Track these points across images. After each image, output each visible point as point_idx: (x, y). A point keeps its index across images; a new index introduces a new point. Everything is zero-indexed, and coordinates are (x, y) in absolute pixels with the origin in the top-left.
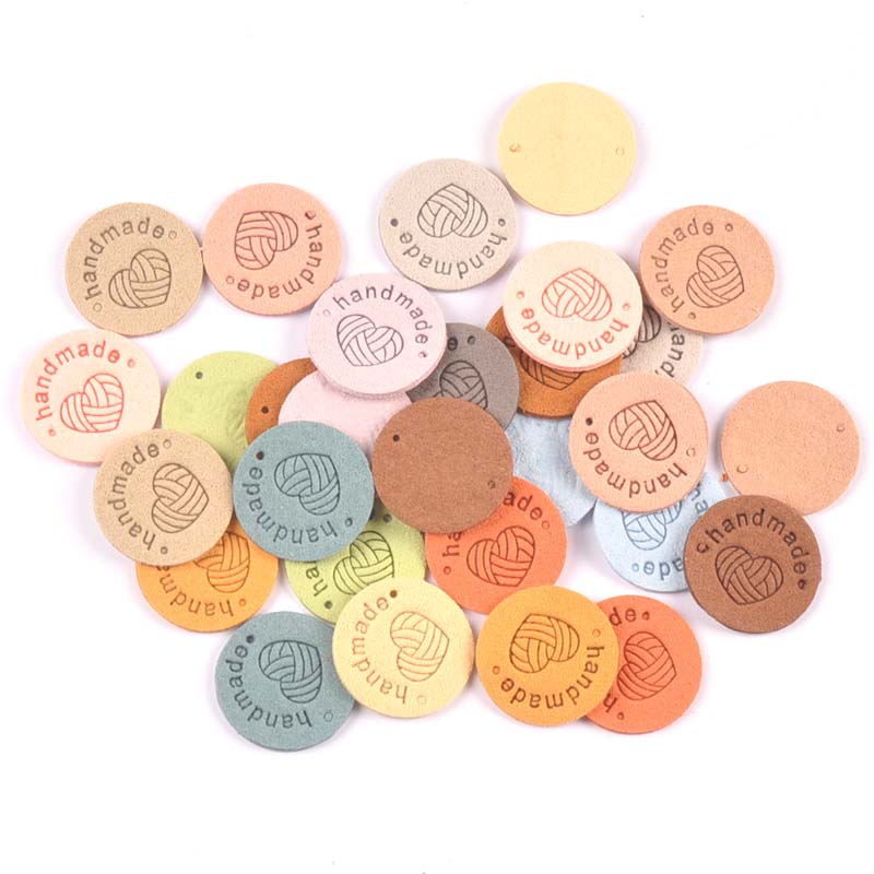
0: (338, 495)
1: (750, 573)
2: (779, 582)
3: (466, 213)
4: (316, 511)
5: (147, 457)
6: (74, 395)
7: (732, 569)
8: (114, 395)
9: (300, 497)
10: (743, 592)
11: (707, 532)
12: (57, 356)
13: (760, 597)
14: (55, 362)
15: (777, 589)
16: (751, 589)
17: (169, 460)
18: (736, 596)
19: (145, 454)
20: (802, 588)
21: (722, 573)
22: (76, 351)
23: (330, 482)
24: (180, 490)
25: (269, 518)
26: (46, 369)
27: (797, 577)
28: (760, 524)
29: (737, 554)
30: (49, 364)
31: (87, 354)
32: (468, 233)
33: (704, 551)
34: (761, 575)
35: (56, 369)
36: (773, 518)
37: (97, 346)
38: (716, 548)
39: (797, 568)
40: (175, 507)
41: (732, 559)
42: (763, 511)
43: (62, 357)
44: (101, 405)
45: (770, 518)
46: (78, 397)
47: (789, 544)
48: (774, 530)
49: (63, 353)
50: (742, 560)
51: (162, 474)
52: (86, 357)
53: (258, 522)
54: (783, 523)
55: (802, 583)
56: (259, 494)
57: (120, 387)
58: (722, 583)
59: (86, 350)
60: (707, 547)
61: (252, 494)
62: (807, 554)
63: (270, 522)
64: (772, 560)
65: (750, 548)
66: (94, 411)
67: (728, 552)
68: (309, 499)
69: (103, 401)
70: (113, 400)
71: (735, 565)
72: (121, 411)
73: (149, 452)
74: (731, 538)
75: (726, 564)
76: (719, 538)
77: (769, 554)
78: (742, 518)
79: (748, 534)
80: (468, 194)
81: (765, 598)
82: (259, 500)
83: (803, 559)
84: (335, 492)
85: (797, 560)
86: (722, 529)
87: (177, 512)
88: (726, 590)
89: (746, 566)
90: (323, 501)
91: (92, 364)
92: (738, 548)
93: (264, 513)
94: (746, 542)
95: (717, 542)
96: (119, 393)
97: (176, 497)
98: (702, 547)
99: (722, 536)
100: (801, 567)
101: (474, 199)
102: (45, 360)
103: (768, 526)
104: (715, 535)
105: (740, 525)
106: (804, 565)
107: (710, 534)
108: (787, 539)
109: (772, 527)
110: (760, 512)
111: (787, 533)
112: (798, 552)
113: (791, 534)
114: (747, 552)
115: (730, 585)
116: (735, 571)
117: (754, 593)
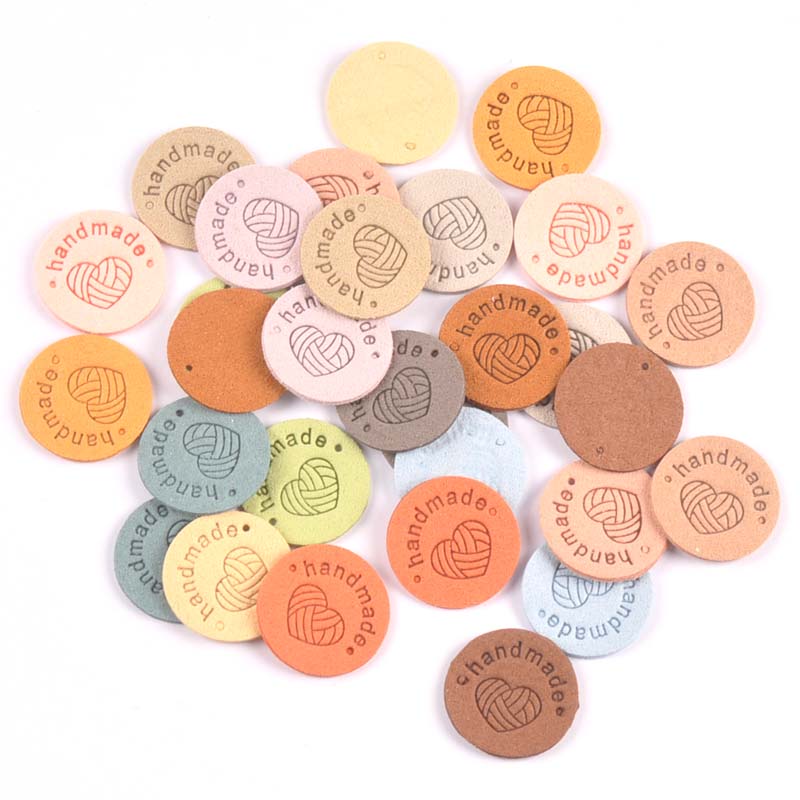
0: (233, 468)
1: (509, 703)
2: (537, 711)
3: (469, 227)
4: (207, 474)
5: (345, 222)
6: (89, 264)
7: (492, 699)
8: (121, 281)
9: (199, 457)
10: (503, 721)
11: (467, 665)
12: (94, 225)
13: (519, 725)
14: (89, 229)
15: (536, 717)
16: (510, 717)
17: (366, 222)
18: (495, 724)
19: (343, 219)
20: (560, 715)
21: (482, 703)
22: (111, 229)
23: (230, 454)
24: (380, 248)
25: (164, 465)
26: (78, 232)
27: (555, 705)
28: (519, 656)
29: (496, 685)
30: (83, 228)
31: (119, 237)
32: (462, 244)
33: (464, 683)
34: (520, 704)
35: (86, 235)
36: (531, 650)
37: (130, 235)
38: (475, 680)
39: (555, 697)
40: (378, 264)
41: (491, 690)
42: (520, 643)
43: (97, 228)
44: (106, 283)
45: (527, 650)
46: (91, 268)
47: (547, 674)
48: (532, 661)
49: (99, 226)
50: (501, 690)
51: (361, 236)
52: (116, 239)
53: (154, 465)
54: (540, 655)
55: (560, 711)
56: (165, 443)
57: (130, 278)
58: (482, 712)
59: (120, 233)
60: (467, 679)
61: (158, 440)
62: (565, 682)
63: (164, 468)
64: (531, 690)
65: (509, 680)
66: (98, 286)
67: (488, 683)
68: (206, 462)
69: (109, 282)
70: (118, 284)
71: (495, 695)
72: (119, 298)
73: (346, 218)
74: (490, 670)
75: (485, 696)
76: (479, 670)
77: (526, 684)
78: (501, 651)
79: (505, 665)
80: (478, 211)
81: (524, 725)
82: (162, 448)
83: (560, 688)
84: (232, 464)
85: (554, 689)
86: (481, 662)
87: (380, 268)
88: (486, 718)
89: (505, 696)
90: (218, 468)
91: (118, 247)
92: (497, 679)
93: (162, 460)
94: (504, 674)
95: (477, 674)
96: (127, 282)
97: (377, 256)
98: (462, 679)
99: (482, 668)
100: (559, 695)
101: (481, 217)
102: (81, 224)
103: (526, 657)
104: (475, 667)
105: (498, 658)
106: (561, 693)
107: (470, 667)
108: (545, 670)
109: (530, 658)
110: (518, 645)
111: (545, 664)
112: (556, 681)
113: (549, 664)
114: (506, 683)
115: (490, 714)
116: (494, 701)
117: (513, 721)
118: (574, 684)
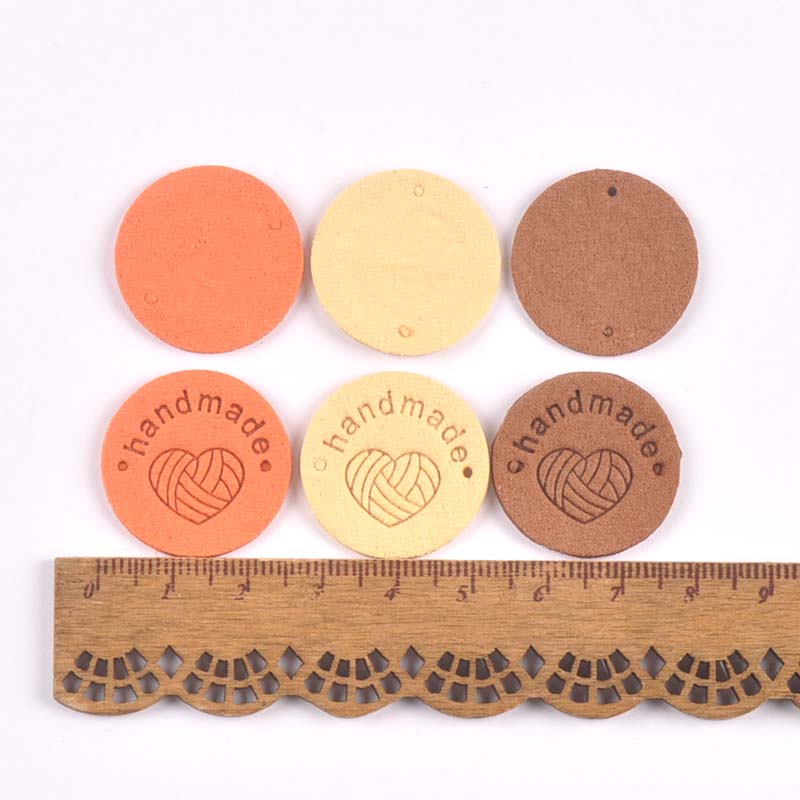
1: (587, 478)
2: (628, 477)
7: (562, 480)
10: (584, 505)
11: (515, 444)
13: (609, 504)
15: (628, 487)
16: (594, 498)
18: (577, 512)
20: (659, 474)
21: (550, 490)
27: (648, 463)
28: (580, 410)
29: (562, 459)
33: (518, 470)
34: (602, 476)
36: (595, 397)
38: (532, 461)
39: (646, 450)
41: (557, 467)
42: (578, 392)
45: (590, 398)
47: (626, 422)
48: (600, 411)
50: (571, 464)
54: (609, 399)
55: (659, 468)
58: (554, 502)
60: (520, 463)
62: (653, 427)
64: (611, 452)
65: (578, 446)
67: (550, 460)
71: (565, 473)
74: (547, 441)
75: (552, 477)
76: (532, 446)
77: (603, 445)
78: (555, 411)
79: (569, 429)
81: (616, 503)
83: (649, 436)
85: (642, 440)
86: (533, 434)
88: (563, 509)
89: (579, 469)
92: (561, 450)
94: (569, 440)
95: (532, 451)
98: (515, 465)
99: (536, 442)
100: (650, 448)
103: (591, 409)
104: (527, 443)
105: (555, 421)
106: (653, 443)
107: (519, 445)
108: (621, 418)
109: (596, 408)
110: (574, 395)
111: (619, 409)
112: (641, 429)
113: (625, 408)
114: (575, 452)
115: (566, 502)
116: (567, 482)
117: (601, 502)
118: (667, 425)
